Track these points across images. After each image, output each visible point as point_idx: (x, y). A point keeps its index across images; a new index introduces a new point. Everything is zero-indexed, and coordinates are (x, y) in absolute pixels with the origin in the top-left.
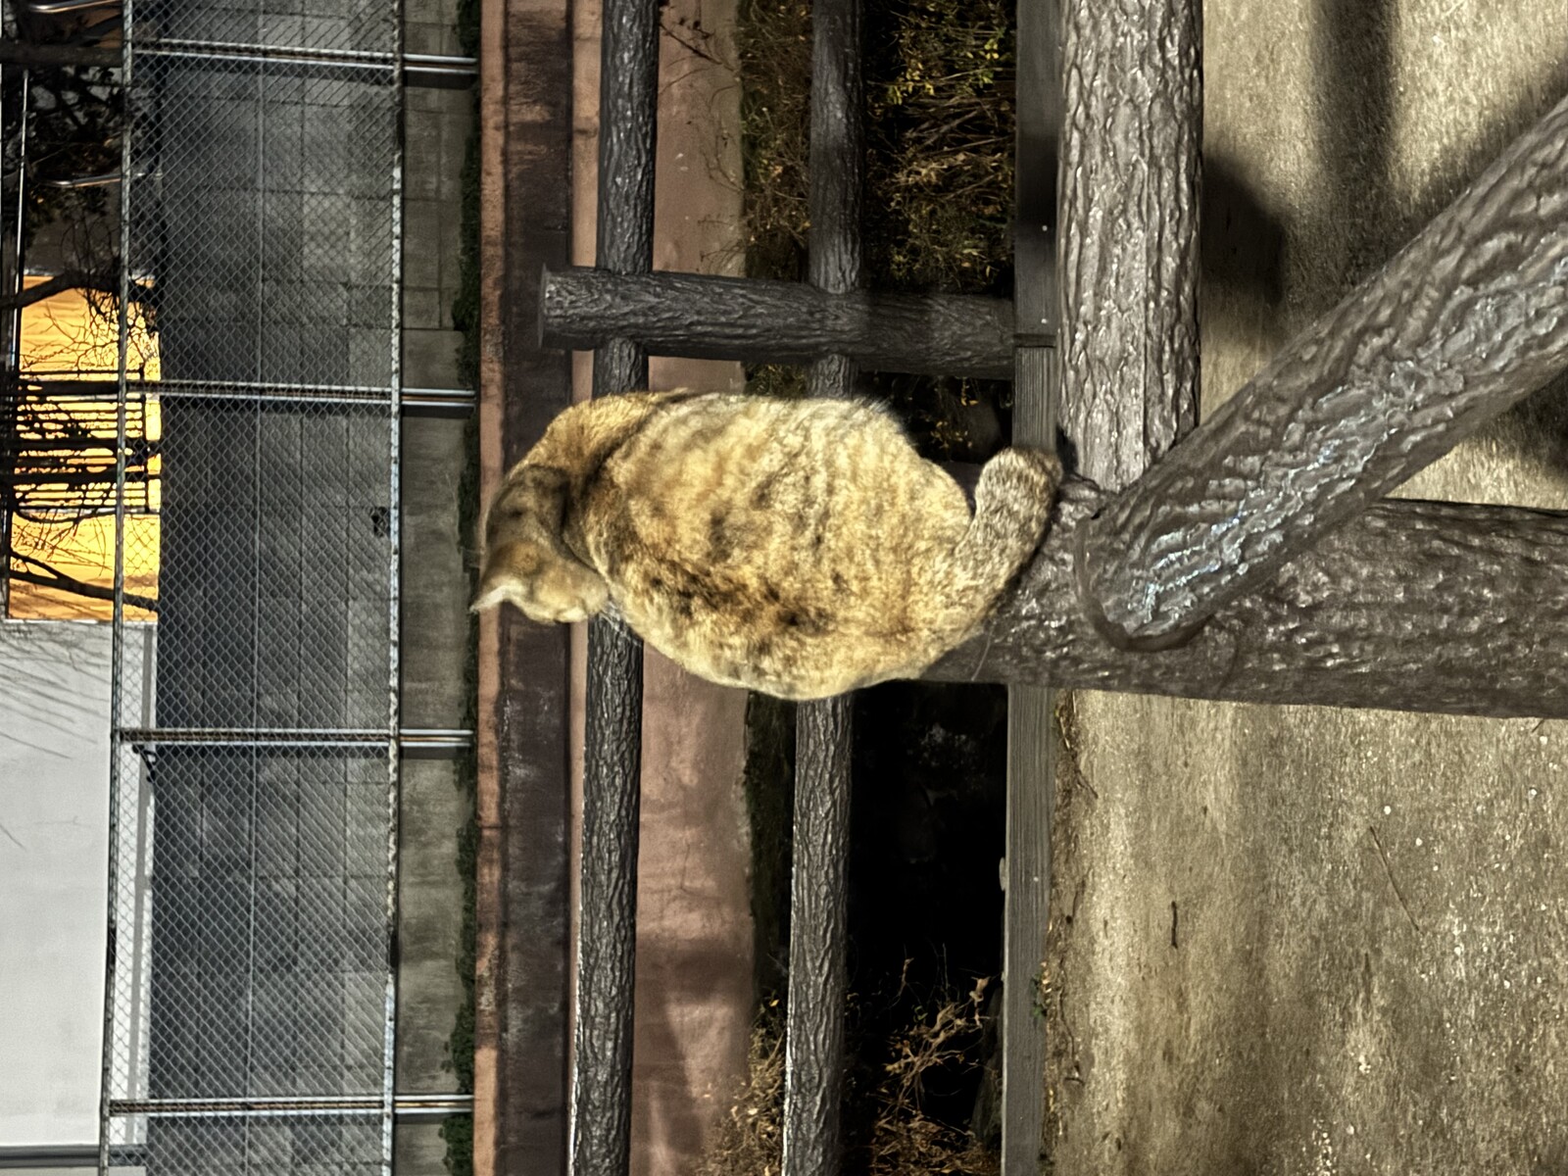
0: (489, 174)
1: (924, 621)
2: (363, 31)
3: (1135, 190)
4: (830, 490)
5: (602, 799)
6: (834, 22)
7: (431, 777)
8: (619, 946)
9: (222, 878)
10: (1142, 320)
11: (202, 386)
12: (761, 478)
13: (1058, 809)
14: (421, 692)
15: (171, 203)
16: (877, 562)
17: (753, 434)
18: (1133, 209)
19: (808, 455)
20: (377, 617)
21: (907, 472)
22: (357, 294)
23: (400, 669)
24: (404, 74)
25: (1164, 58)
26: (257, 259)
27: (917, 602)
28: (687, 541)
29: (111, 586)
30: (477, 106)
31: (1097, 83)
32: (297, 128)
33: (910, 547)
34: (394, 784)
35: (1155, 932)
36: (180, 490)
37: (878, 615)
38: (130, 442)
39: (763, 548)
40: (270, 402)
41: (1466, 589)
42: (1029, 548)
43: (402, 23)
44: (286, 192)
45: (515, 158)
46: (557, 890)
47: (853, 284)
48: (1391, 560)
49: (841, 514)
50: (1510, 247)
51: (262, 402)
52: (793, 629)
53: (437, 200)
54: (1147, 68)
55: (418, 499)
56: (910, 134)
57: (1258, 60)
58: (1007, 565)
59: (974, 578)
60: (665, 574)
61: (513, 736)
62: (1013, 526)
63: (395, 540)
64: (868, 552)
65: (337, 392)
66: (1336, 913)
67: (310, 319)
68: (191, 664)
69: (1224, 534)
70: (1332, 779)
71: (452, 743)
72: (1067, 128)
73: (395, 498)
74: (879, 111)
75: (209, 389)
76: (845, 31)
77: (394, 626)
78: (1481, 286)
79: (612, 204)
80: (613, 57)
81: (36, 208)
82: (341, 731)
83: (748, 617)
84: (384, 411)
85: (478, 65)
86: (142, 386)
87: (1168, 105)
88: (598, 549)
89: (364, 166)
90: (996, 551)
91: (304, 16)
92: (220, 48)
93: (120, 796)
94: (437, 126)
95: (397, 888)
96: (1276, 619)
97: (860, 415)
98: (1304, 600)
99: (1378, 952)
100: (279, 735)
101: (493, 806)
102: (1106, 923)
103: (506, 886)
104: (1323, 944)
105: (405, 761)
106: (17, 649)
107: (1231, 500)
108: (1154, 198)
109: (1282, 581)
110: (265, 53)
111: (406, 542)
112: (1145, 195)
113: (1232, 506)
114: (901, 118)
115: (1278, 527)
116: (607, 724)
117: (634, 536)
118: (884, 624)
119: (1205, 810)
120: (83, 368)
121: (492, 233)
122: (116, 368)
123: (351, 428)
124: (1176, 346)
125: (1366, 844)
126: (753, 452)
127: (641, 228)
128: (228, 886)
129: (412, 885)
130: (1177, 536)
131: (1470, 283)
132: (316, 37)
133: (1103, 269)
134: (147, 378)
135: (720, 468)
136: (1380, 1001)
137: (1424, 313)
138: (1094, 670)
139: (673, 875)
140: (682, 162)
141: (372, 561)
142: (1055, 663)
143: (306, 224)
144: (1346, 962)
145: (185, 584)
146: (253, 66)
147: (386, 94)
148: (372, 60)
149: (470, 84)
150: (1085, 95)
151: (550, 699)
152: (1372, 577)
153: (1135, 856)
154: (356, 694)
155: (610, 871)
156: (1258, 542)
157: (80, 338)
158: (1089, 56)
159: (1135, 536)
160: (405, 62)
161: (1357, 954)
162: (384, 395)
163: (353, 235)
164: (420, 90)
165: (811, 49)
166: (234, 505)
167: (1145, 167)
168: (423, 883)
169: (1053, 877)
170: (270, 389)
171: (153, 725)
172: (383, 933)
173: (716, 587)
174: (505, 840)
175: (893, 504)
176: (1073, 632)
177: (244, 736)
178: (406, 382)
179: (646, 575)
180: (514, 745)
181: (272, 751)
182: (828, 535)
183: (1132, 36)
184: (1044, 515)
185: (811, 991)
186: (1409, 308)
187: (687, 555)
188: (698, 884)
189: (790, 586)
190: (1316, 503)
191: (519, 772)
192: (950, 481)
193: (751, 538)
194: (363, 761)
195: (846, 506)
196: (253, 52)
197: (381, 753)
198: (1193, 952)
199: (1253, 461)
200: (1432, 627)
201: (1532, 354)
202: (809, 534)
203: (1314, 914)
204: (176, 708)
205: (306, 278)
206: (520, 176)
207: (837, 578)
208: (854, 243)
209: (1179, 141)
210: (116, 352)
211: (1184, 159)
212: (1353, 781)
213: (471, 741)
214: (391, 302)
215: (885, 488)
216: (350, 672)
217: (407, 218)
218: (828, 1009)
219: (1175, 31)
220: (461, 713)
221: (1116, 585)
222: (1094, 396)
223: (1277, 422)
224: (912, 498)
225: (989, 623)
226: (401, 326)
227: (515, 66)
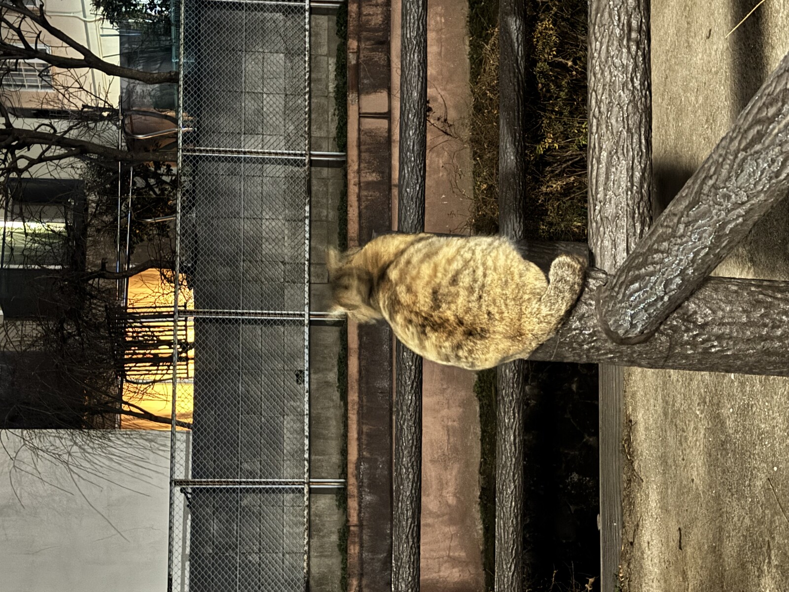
0: (351, 206)
1: (529, 330)
2: (290, 142)
3: (621, 143)
4: (485, 275)
5: (403, 484)
6: (509, 114)
7: (325, 503)
8: (412, 557)
9: (223, 553)
10: (625, 200)
11: (214, 312)
12: (453, 273)
13: (625, 489)
14: (319, 460)
15: (200, 225)
16: (506, 305)
17: (450, 254)
18: (620, 151)
19: (474, 261)
20: (299, 424)
21: (518, 266)
22: (288, 267)
23: (309, 449)
24: (311, 161)
25: (633, 85)
26: (240, 250)
27: (525, 322)
28: (422, 302)
29: (170, 418)
30: (345, 175)
31: (603, 98)
32: (259, 188)
33: (521, 298)
34: (307, 506)
35: (672, 544)
36: (203, 363)
37: (508, 329)
38: (179, 342)
39: (456, 302)
40: (246, 319)
41: (775, 316)
42: (575, 297)
43: (310, 137)
44: (254, 219)
45: (364, 199)
46: (386, 557)
47: (520, 237)
48: (740, 303)
49: (490, 285)
50: (758, 131)
51: (243, 320)
52: (471, 337)
53: (327, 221)
54: (625, 90)
55: (318, 366)
56: (548, 169)
57: (707, 121)
58: (565, 304)
59: (550, 311)
60: (413, 317)
61: (365, 481)
62: (567, 287)
63: (307, 386)
64: (502, 301)
65: (279, 314)
66: (753, 522)
67: (266, 279)
68: (208, 448)
69: (656, 281)
70: (750, 457)
71: (336, 486)
72: (591, 117)
73: (307, 365)
74: (532, 158)
75: (217, 313)
76: (515, 119)
77: (306, 428)
78: (748, 150)
79: (405, 202)
80: (405, 133)
81: (136, 235)
82: (281, 480)
83: (451, 334)
84: (302, 323)
85: (346, 156)
86: (186, 313)
87: (636, 106)
88: (384, 307)
89: (291, 205)
90: (560, 298)
91: (263, 135)
92: (223, 151)
93: (175, 513)
94: (326, 185)
95: (309, 558)
96: (688, 330)
97: (496, 243)
98: (700, 321)
99: (773, 538)
100: (251, 482)
101: (355, 515)
102: (649, 543)
103: (362, 555)
104: (748, 538)
105: (312, 495)
106: (125, 443)
107: (657, 264)
108: (630, 147)
109: (690, 312)
110: (245, 153)
111: (312, 387)
112: (626, 146)
113: (658, 267)
114: (542, 162)
115: (678, 275)
116: (405, 449)
117: (399, 302)
118: (511, 332)
119: (693, 480)
120: (158, 305)
121: (353, 235)
122: (173, 305)
123: (286, 332)
124: (641, 211)
125: (766, 486)
126: (449, 262)
127: (418, 212)
128: (227, 557)
129: (316, 557)
130: (637, 285)
131: (745, 149)
132: (269, 144)
133: (607, 178)
134: (188, 309)
135: (435, 270)
136: (775, 562)
137: (727, 166)
138: (606, 354)
139: (444, 550)
140: (444, 200)
141: (295, 396)
142: (588, 350)
143: (264, 233)
144: (759, 545)
145: (206, 409)
146: (239, 159)
147: (301, 171)
148: (295, 155)
149: (342, 165)
150: (599, 102)
151: (383, 462)
152: (731, 311)
153: (661, 508)
154: (288, 462)
155: (407, 520)
156: (671, 283)
157: (156, 290)
158: (600, 86)
159: (620, 288)
160: (311, 155)
161: (764, 540)
162: (301, 315)
163: (286, 238)
164: (319, 169)
165: (499, 129)
166: (229, 370)
167: (625, 133)
168: (321, 556)
169: (623, 523)
170: (246, 313)
171: (190, 477)
172: (302, 581)
173: (436, 321)
174: (361, 532)
175: (512, 280)
176: (596, 336)
177: (234, 483)
178: (312, 309)
179: (405, 319)
180: (366, 485)
181: (247, 490)
182: (485, 295)
183: (619, 77)
184: (580, 281)
185: (506, 579)
186: (722, 165)
187: (422, 308)
188: (457, 554)
189: (468, 318)
190: (693, 261)
191: (368, 498)
192: (537, 268)
193: (450, 299)
194: (292, 495)
195: (492, 282)
196: (239, 152)
197: (301, 491)
198: (689, 550)
199: (665, 244)
200: (759, 333)
201: (774, 181)
202: (476, 295)
203: (744, 526)
204: (201, 469)
205: (264, 259)
206: (366, 207)
207: (489, 313)
208: (520, 218)
209: (640, 122)
210: (173, 297)
211: (643, 130)
212: (760, 457)
213: (345, 485)
214: (304, 270)
215: (508, 271)
216: (285, 451)
217: (312, 231)
218: (514, 588)
219: (638, 75)
220: (339, 471)
221: (613, 313)
222: (604, 233)
223: (674, 226)
224: (521, 276)
225: (558, 331)
226: (309, 281)
227: (363, 155)
